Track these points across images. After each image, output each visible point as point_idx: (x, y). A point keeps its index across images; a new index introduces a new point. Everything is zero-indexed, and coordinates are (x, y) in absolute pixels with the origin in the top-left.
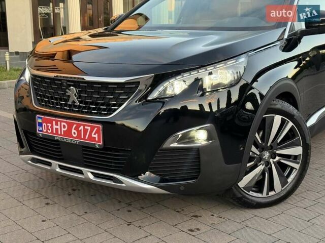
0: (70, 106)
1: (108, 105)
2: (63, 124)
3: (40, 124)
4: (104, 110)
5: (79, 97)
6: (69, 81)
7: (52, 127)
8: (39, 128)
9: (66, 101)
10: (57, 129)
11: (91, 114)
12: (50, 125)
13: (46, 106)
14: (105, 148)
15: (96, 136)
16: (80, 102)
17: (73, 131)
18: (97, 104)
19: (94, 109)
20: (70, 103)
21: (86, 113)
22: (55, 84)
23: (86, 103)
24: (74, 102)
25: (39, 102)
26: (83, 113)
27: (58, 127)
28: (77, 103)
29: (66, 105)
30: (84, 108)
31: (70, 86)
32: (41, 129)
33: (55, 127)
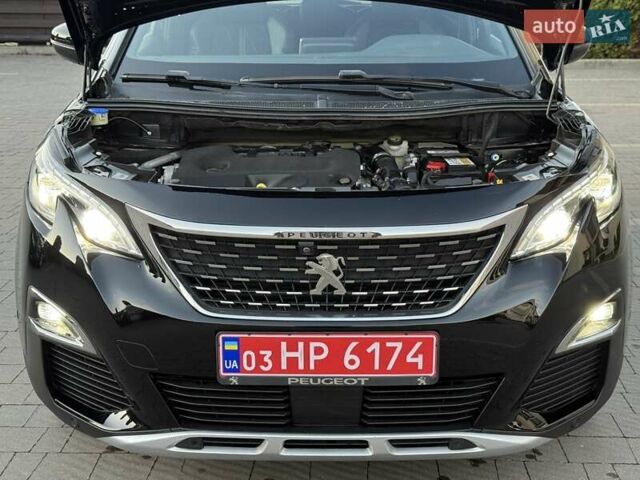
2: (313, 345)
3: (233, 355)
6: (321, 242)
7: (276, 358)
8: (226, 365)
9: (307, 288)
10: (292, 360)
12: (269, 353)
15: (420, 360)
16: (351, 288)
17: (348, 357)
18: (401, 286)
20: (317, 291)
21: (377, 312)
23: (371, 287)
24: (331, 288)
25: (209, 299)
27: (299, 354)
28: (341, 291)
29: (306, 298)
32: (233, 365)
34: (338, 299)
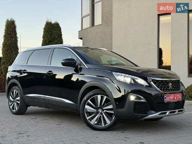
3: (166, 98)
7: (169, 98)
8: (165, 99)
10: (171, 98)
12: (169, 97)
17: (175, 97)
27: (171, 97)
32: (166, 100)
33: (170, 97)
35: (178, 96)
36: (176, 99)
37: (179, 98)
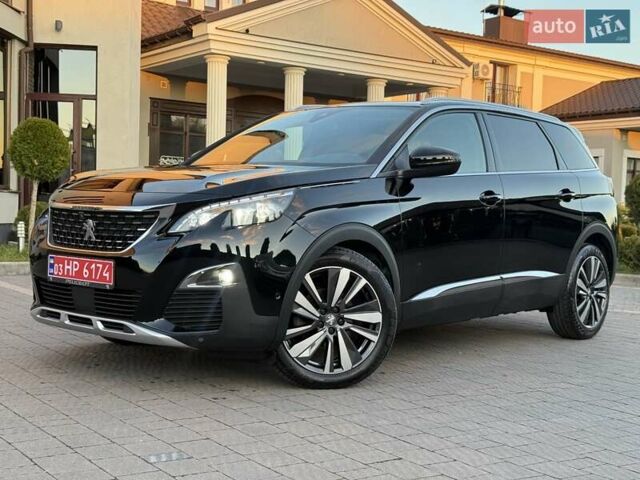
0: (86, 242)
1: (125, 239)
2: (75, 263)
3: (52, 266)
4: (120, 245)
5: (97, 231)
6: (86, 212)
7: (64, 268)
8: (50, 270)
9: (83, 236)
10: (68, 270)
11: (106, 250)
12: (61, 266)
13: (61, 244)
14: (116, 290)
15: (107, 275)
16: (97, 237)
17: (85, 270)
18: (113, 238)
19: (110, 244)
20: (86, 239)
21: (102, 249)
22: (73, 217)
23: (102, 238)
24: (90, 237)
25: (55, 240)
26: (98, 249)
27: (70, 267)
28: (94, 239)
29: (82, 241)
30: (100, 243)
31: (88, 218)
32: (52, 271)
33: (67, 267)
34: (91, 243)
35: (97, 269)
36: (90, 277)
37: (102, 278)
